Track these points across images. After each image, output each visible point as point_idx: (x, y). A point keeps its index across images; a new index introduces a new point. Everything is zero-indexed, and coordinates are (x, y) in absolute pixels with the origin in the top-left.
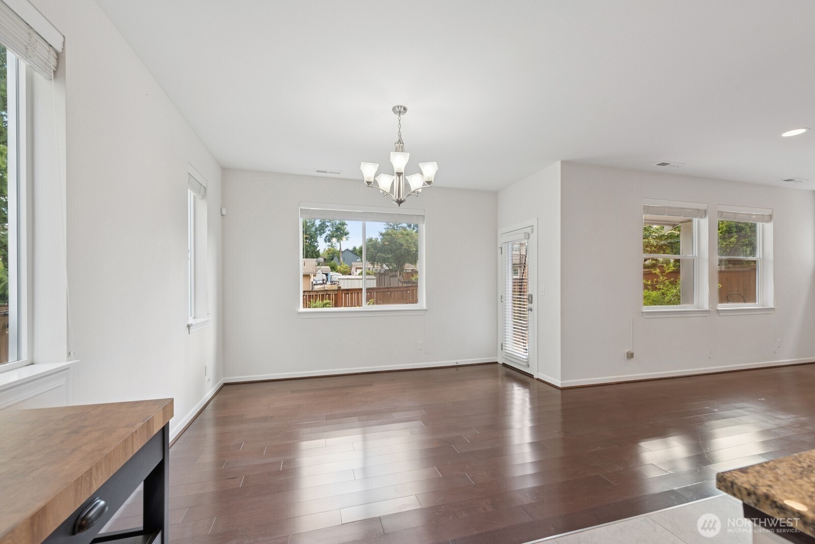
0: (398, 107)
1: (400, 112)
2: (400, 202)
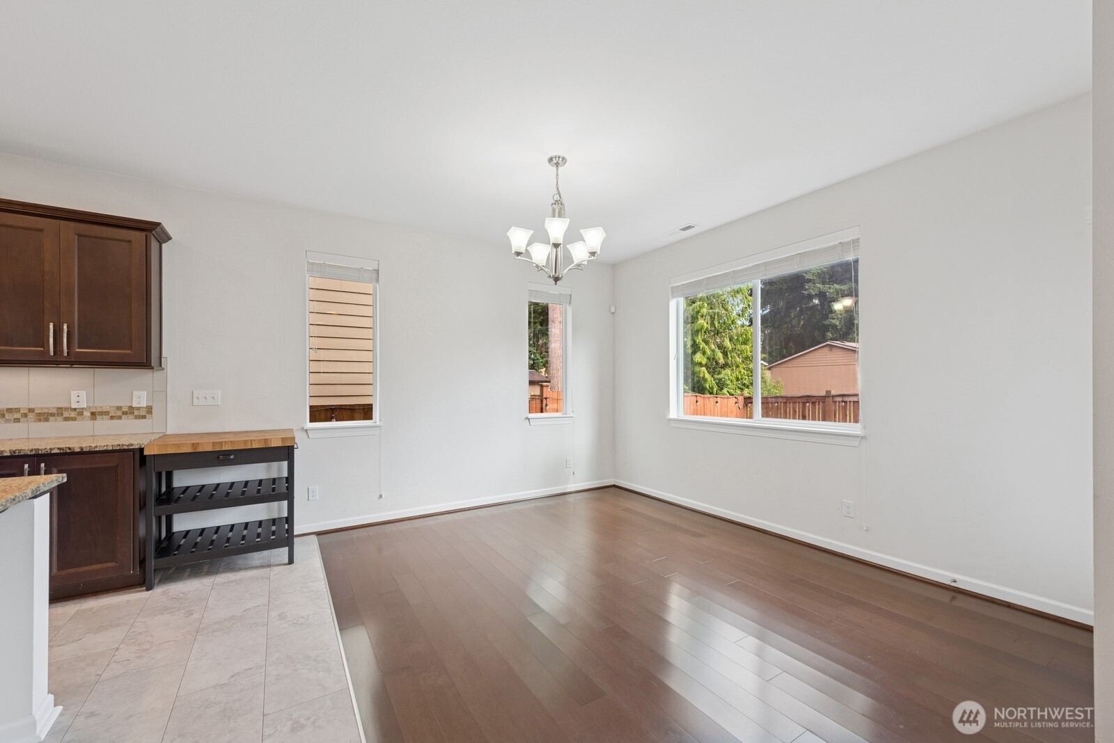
0: (556, 157)
1: (557, 164)
2: (556, 279)
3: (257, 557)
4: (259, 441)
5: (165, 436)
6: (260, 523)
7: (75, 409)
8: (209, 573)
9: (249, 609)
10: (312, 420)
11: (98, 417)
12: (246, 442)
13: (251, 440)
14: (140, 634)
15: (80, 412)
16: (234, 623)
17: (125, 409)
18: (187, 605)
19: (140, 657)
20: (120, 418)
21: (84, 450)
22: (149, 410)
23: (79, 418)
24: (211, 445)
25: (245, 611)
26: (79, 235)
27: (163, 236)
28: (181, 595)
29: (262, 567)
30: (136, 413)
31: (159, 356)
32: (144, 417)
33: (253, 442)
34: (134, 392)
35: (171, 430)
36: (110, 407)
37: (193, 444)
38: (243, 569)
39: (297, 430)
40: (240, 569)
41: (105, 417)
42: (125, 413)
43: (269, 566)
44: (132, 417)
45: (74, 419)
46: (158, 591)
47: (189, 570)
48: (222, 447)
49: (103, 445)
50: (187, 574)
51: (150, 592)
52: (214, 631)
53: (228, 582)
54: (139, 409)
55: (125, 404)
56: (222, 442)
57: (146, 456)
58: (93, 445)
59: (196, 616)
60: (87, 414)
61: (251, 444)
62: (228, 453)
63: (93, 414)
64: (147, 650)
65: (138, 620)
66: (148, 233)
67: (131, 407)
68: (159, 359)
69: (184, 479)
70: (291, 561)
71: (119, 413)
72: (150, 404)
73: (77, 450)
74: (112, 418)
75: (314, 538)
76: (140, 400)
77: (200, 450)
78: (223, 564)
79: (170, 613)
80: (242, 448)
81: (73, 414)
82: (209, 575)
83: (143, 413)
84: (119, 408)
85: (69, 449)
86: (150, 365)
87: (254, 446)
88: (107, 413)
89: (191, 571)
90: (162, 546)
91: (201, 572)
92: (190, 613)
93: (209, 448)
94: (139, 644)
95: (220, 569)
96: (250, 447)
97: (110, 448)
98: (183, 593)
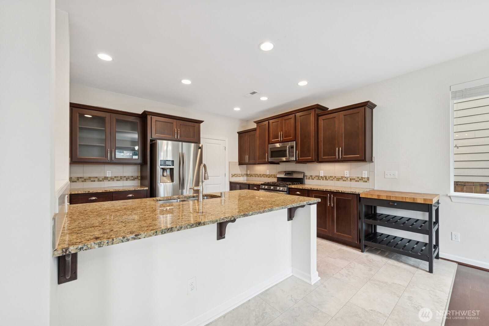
3: (413, 260)
4: (410, 198)
5: (374, 190)
6: (418, 243)
7: (346, 177)
8: (387, 257)
9: (396, 284)
10: (455, 190)
11: (352, 180)
12: (402, 198)
13: (406, 197)
14: (351, 268)
15: (347, 178)
16: (385, 286)
17: (360, 178)
18: (372, 266)
19: (346, 276)
20: (358, 181)
21: (342, 192)
22: (368, 179)
23: (347, 180)
24: (386, 197)
25: (393, 283)
26: (344, 115)
27: (372, 106)
28: (372, 260)
29: (413, 266)
30: (364, 180)
31: (371, 156)
32: (366, 182)
33: (407, 199)
34: (363, 172)
35: (376, 188)
36: (356, 177)
37: (378, 195)
38: (403, 262)
39: (443, 195)
40: (401, 262)
41: (354, 180)
42: (360, 180)
43: (418, 268)
44: (362, 181)
45: (345, 181)
46: (365, 254)
47: (380, 251)
48: (390, 198)
49: (347, 191)
50: (379, 252)
51: (362, 253)
52: (375, 284)
53: (393, 265)
54: (364, 178)
55: (360, 176)
56: (390, 196)
57: (361, 197)
58: (345, 190)
59: (372, 273)
60: (349, 179)
61: (406, 199)
62: (394, 202)
63: (350, 179)
64: (350, 275)
65: (353, 262)
66: (365, 107)
67: (362, 177)
68: (371, 158)
69: (381, 210)
70: (431, 271)
71: (358, 180)
72: (368, 177)
73: (341, 192)
74: (356, 181)
75: (456, 265)
76: (365, 175)
77: (381, 198)
78: (395, 255)
79: (364, 265)
80: (400, 201)
81: (345, 179)
82: (387, 258)
83: (366, 180)
84: (358, 178)
85: (339, 191)
86: (366, 161)
87: (407, 201)
88: (354, 179)
89: (381, 252)
90: (370, 236)
91: (384, 255)
92: (371, 270)
93: (385, 198)
94: (349, 271)
95: (392, 257)
96: (405, 201)
97: (349, 192)
98: (373, 260)
